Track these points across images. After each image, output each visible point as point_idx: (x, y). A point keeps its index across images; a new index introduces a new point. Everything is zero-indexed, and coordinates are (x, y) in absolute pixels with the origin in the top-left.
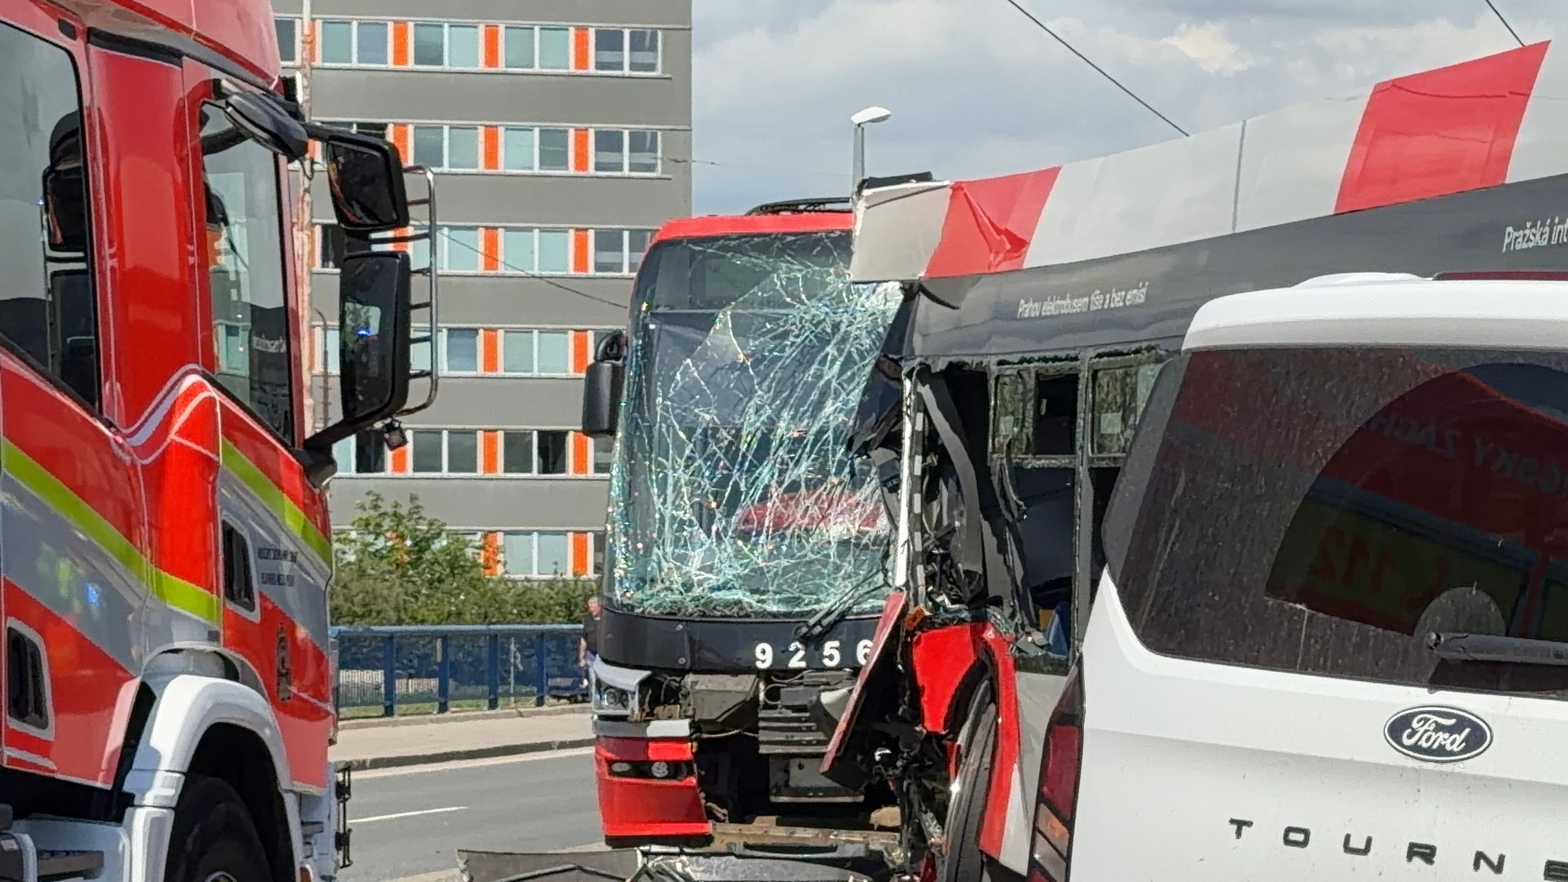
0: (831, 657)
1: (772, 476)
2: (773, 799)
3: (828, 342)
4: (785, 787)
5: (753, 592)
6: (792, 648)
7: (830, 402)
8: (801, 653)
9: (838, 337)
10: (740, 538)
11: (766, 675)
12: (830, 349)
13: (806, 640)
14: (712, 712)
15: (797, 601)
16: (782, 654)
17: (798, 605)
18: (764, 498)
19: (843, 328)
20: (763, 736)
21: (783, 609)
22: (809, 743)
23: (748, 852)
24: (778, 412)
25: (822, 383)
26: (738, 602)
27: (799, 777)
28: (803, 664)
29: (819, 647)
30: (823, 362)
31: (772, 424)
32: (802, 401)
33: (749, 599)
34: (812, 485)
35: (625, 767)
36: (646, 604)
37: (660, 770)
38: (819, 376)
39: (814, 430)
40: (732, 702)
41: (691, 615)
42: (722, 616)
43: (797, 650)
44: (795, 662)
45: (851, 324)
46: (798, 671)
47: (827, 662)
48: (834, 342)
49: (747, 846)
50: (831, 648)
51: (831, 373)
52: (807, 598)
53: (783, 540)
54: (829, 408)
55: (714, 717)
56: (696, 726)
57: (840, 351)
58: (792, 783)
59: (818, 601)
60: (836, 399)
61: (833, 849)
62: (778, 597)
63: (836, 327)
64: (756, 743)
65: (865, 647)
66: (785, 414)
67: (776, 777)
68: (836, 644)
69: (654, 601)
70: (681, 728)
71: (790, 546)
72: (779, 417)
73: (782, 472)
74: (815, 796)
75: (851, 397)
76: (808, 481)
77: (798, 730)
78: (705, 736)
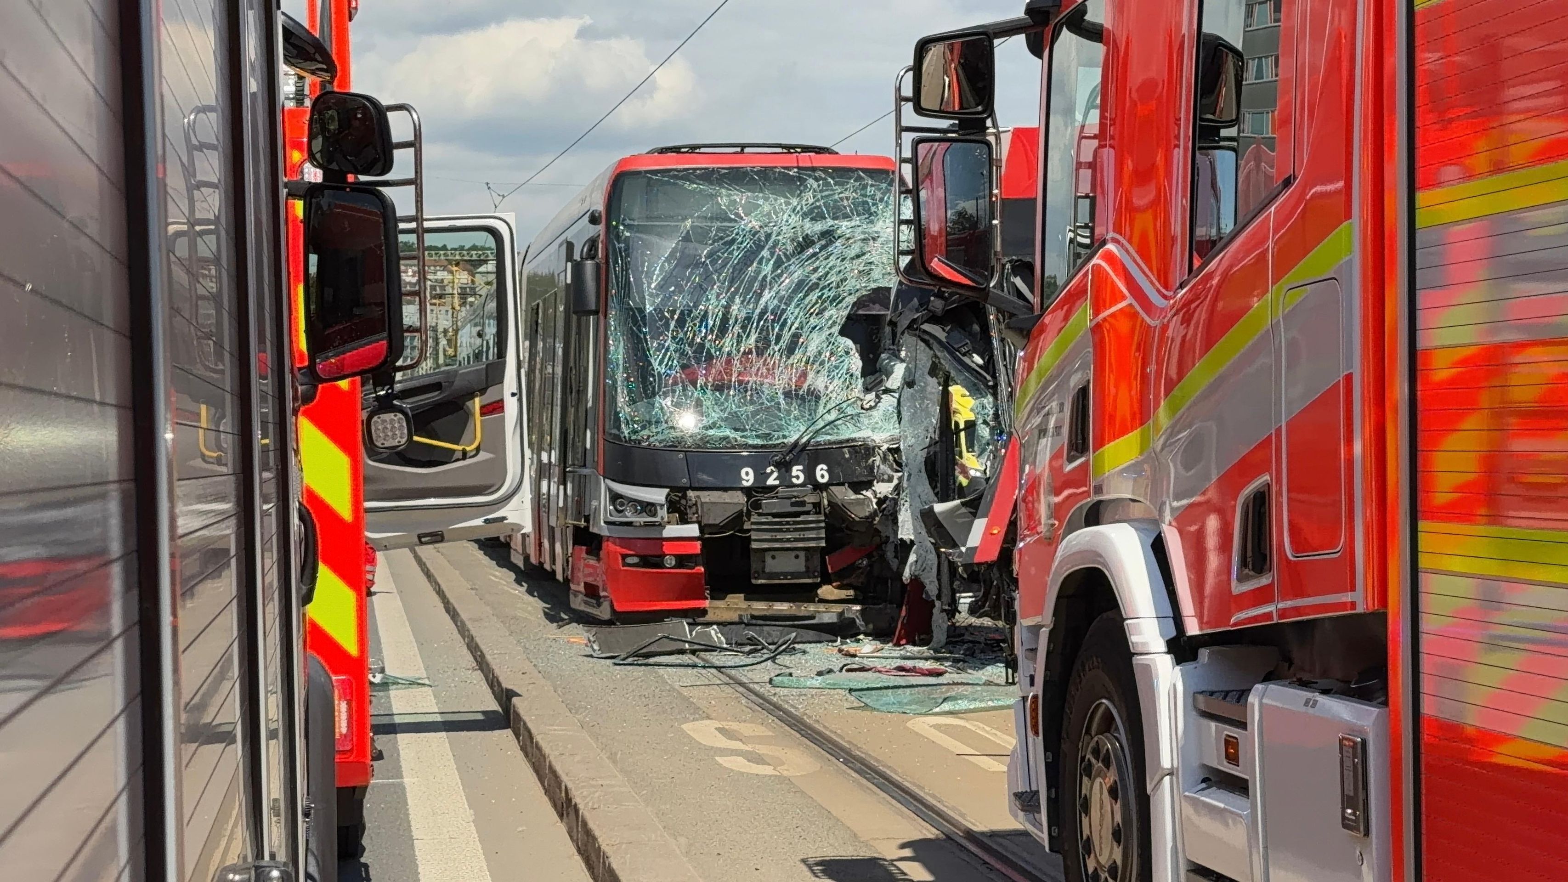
0: (798, 477)
1: (732, 345)
2: (754, 581)
3: (763, 247)
4: (762, 574)
5: (736, 430)
6: (768, 470)
7: (767, 291)
8: (775, 475)
9: (770, 243)
10: (718, 390)
11: (747, 491)
12: (765, 253)
13: (778, 465)
14: (716, 518)
15: (767, 436)
16: (761, 476)
17: (771, 439)
18: (729, 362)
19: (773, 237)
20: (754, 535)
21: (759, 442)
22: (788, 540)
23: (754, 622)
24: (731, 300)
25: (760, 278)
26: (726, 438)
27: (772, 565)
28: (777, 482)
29: (789, 470)
30: (760, 263)
31: (727, 307)
32: (748, 290)
33: (732, 434)
34: (760, 353)
35: (635, 560)
36: (652, 439)
37: (670, 561)
38: (758, 272)
39: (758, 311)
40: (730, 512)
41: (690, 447)
42: (713, 448)
43: (772, 472)
44: (771, 481)
45: (779, 234)
46: (775, 487)
47: (794, 480)
48: (767, 247)
49: (753, 617)
50: (797, 470)
51: (767, 269)
52: (776, 434)
53: (746, 391)
54: (767, 295)
55: (717, 522)
56: (702, 529)
57: (772, 254)
58: (767, 570)
59: (784, 437)
60: (770, 289)
61: (813, 618)
62: (754, 433)
63: (768, 236)
64: (749, 540)
65: (822, 469)
66: (738, 300)
67: (755, 566)
68: (801, 467)
69: (660, 437)
70: (692, 530)
71: (751, 395)
72: (733, 302)
73: (739, 343)
74: (786, 578)
75: (781, 287)
76: (757, 347)
77: (780, 530)
78: (707, 536)
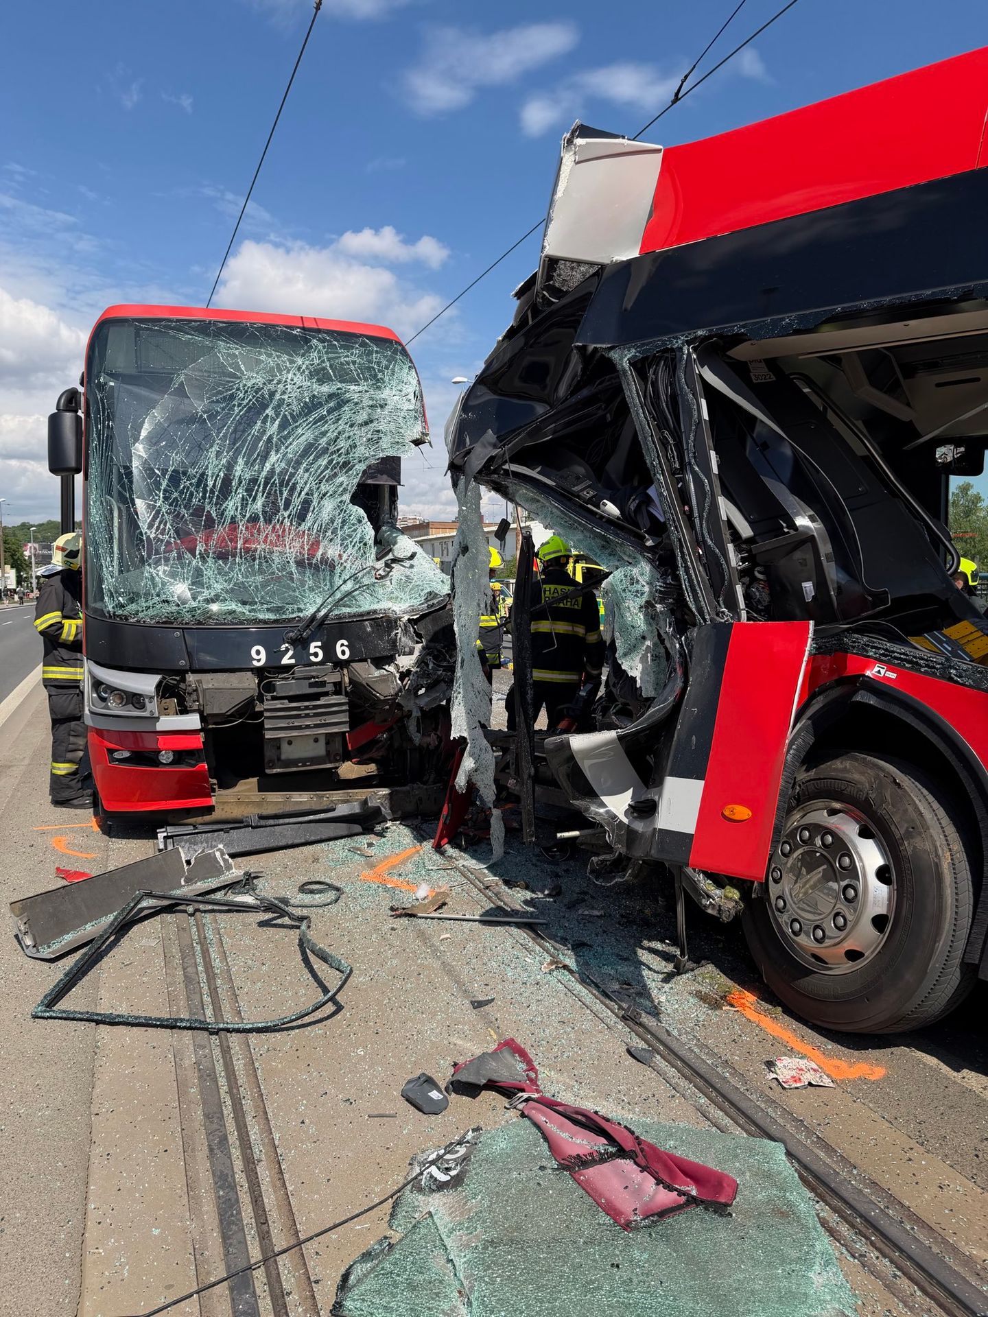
0: (316, 655)
1: (237, 510)
2: (268, 771)
3: (266, 407)
4: (279, 761)
5: (244, 603)
6: (283, 647)
7: (273, 453)
8: (291, 653)
9: (275, 401)
10: (219, 558)
11: (259, 672)
12: (269, 411)
13: (293, 642)
14: (221, 706)
15: (278, 610)
16: (275, 654)
17: (284, 613)
19: (278, 396)
20: (268, 724)
21: (271, 616)
22: (308, 727)
23: (264, 822)
24: (233, 460)
25: (265, 438)
26: (233, 612)
27: (288, 752)
28: (293, 661)
29: (307, 647)
30: (264, 422)
31: (230, 467)
32: (252, 450)
33: (239, 608)
34: (268, 518)
35: (126, 755)
36: (141, 615)
37: (166, 757)
38: (262, 432)
39: (264, 474)
40: (240, 698)
41: (186, 623)
42: (216, 624)
43: (287, 650)
44: (286, 660)
46: (288, 668)
47: (312, 658)
48: (272, 405)
50: (314, 647)
51: (273, 429)
52: (290, 607)
53: (254, 560)
54: (273, 458)
55: (224, 712)
56: (203, 719)
57: (277, 415)
58: (283, 757)
59: (300, 610)
60: (277, 451)
61: (332, 809)
62: (265, 606)
63: (272, 394)
64: (262, 729)
65: (342, 645)
66: (241, 461)
67: (269, 753)
68: (319, 644)
69: (151, 612)
70: (193, 722)
71: (260, 564)
72: (236, 463)
73: (244, 506)
74: (304, 765)
75: (288, 450)
76: (264, 512)
77: (299, 716)
78: (210, 726)
